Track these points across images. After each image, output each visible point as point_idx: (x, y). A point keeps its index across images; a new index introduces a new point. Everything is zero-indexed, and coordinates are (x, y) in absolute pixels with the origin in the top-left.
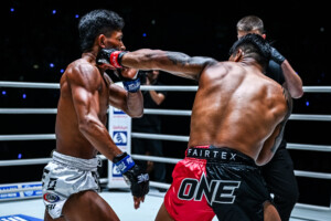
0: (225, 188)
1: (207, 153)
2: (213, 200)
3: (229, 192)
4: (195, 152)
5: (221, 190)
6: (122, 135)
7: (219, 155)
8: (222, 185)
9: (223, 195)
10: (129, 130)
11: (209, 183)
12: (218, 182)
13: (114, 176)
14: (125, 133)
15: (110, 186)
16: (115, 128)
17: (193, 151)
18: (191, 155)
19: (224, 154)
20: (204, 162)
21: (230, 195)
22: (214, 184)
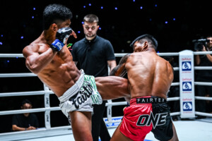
0: (163, 117)
1: (151, 100)
2: (156, 125)
3: (164, 119)
4: (143, 100)
5: (161, 119)
6: (189, 84)
7: (157, 100)
8: (161, 115)
9: (162, 121)
10: (193, 81)
11: (154, 115)
12: (160, 114)
13: (184, 110)
14: (190, 83)
15: (182, 117)
16: (184, 79)
17: (141, 100)
18: (140, 102)
19: (159, 99)
20: (150, 105)
21: (164, 120)
22: (157, 116)
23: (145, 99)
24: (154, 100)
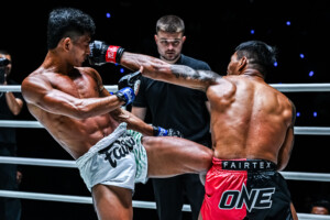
0: (264, 195)
2: (253, 206)
3: (267, 198)
4: (233, 165)
7: (258, 165)
9: (262, 202)
11: (249, 192)
12: (258, 191)
17: (230, 163)
18: (228, 168)
19: (262, 164)
20: (245, 174)
21: (268, 201)
22: (254, 192)
23: (237, 163)
24: (251, 165)
